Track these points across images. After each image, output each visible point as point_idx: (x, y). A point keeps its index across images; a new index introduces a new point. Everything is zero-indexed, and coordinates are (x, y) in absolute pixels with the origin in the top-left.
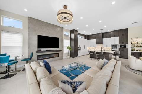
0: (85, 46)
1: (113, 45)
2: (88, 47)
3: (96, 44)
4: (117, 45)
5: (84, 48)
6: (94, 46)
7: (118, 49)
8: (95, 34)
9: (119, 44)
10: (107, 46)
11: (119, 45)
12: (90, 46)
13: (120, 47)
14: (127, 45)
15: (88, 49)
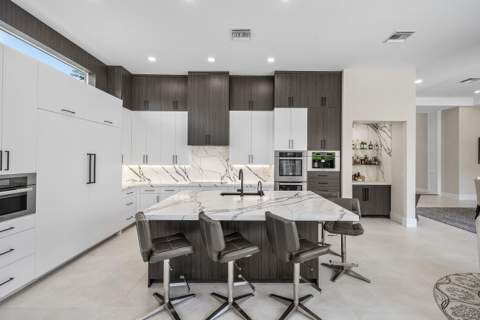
0: (92, 157)
1: (282, 154)
2: (125, 169)
3: (191, 142)
4: (300, 154)
5: (92, 180)
6: (175, 160)
7: (305, 177)
8: (184, 72)
9: (309, 149)
10: (251, 160)
11: (310, 153)
12: (146, 160)
13: (313, 167)
14: (337, 153)
15: (125, 184)
